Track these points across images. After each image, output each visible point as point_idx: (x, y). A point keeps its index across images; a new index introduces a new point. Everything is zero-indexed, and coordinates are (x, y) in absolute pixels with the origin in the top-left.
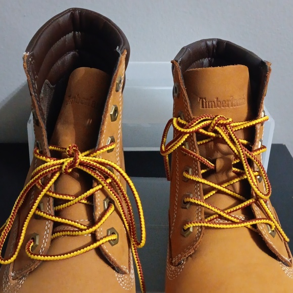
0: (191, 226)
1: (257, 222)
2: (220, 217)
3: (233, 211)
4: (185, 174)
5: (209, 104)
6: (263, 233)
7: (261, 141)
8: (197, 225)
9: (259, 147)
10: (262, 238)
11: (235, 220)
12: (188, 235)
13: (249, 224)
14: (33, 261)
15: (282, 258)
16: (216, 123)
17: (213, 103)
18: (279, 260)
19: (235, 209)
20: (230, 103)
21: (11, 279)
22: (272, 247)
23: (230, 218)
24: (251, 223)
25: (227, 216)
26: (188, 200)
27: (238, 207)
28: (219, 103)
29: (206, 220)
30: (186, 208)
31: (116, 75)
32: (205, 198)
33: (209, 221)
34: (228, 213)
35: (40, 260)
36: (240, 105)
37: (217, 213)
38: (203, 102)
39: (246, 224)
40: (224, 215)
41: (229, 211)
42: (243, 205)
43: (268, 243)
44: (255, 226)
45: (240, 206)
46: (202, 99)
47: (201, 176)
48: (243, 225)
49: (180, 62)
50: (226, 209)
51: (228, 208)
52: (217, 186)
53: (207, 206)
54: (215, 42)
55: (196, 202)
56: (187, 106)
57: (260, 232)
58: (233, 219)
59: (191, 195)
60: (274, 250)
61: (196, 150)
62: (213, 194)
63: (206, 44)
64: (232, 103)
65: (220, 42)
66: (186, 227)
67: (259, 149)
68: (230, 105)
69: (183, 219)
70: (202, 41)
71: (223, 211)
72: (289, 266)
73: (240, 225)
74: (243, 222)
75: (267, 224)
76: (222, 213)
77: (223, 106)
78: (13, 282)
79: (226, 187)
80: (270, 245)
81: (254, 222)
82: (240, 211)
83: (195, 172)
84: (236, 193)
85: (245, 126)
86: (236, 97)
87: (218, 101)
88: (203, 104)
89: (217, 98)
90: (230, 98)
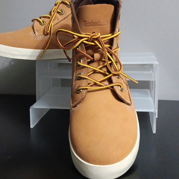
0: (81, 88)
1: (113, 85)
4: (79, 63)
5: (88, 24)
8: (84, 88)
10: (116, 93)
11: (103, 85)
12: (79, 93)
13: (109, 86)
15: (126, 102)
18: (125, 103)
20: (98, 24)
22: (120, 97)
23: (101, 84)
25: (99, 83)
26: (80, 76)
27: (104, 78)
29: (89, 86)
32: (88, 75)
33: (90, 86)
36: (104, 25)
38: (85, 23)
41: (100, 80)
43: (118, 95)
44: (112, 87)
47: (87, 63)
49: (74, 2)
52: (94, 68)
53: (90, 79)
55: (84, 77)
56: (78, 27)
57: (115, 90)
59: (82, 74)
60: (122, 98)
61: (84, 50)
64: (100, 24)
68: (99, 25)
72: (129, 105)
75: (118, 85)
76: (97, 82)
77: (95, 26)
79: (99, 69)
80: (119, 95)
83: (84, 62)
84: (104, 71)
85: (110, 38)
86: (101, 21)
87: (92, 23)
88: (85, 25)
89: (92, 21)
90: (98, 21)
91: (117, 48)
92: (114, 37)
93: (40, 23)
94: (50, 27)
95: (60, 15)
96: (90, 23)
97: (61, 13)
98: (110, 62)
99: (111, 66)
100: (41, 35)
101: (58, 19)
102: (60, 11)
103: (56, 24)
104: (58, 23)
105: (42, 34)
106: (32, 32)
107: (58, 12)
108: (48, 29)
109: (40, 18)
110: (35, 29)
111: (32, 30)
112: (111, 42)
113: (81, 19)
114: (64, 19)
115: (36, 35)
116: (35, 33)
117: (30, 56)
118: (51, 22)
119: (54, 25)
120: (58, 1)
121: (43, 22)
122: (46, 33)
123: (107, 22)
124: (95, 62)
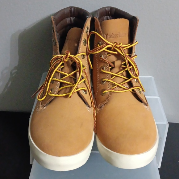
0: (106, 91)
1: (134, 88)
2: (118, 86)
3: (123, 84)
4: (102, 70)
6: (136, 91)
7: (135, 52)
8: (109, 91)
9: (134, 55)
12: (104, 95)
13: (131, 89)
14: (51, 96)
16: (115, 46)
18: (143, 103)
19: (124, 83)
21: (40, 107)
23: (123, 87)
24: (132, 89)
25: (121, 86)
26: (104, 80)
27: (125, 82)
30: (103, 84)
31: (86, 24)
32: (111, 79)
34: (122, 85)
35: (54, 96)
37: (117, 85)
38: (106, 36)
39: (129, 90)
40: (120, 86)
41: (122, 84)
42: (127, 81)
45: (126, 81)
47: (109, 70)
48: (128, 90)
50: (120, 83)
51: (121, 83)
52: (116, 74)
53: (113, 82)
54: (109, 9)
55: (108, 80)
58: (124, 87)
61: (107, 58)
62: (115, 77)
63: (105, 9)
65: (112, 8)
66: (104, 92)
67: (134, 57)
68: (118, 37)
69: (102, 88)
70: (103, 8)
71: (119, 84)
72: (147, 106)
73: (127, 90)
74: (128, 89)
75: (138, 88)
76: (119, 85)
77: (116, 37)
78: (41, 108)
79: (119, 75)
81: (133, 89)
82: (126, 84)
85: (128, 47)
88: (106, 37)
89: (113, 34)
91: (135, 56)
92: (133, 46)
96: (111, 35)
112: (130, 51)
123: (125, 34)
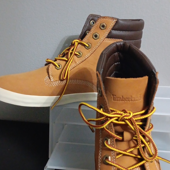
5: (117, 99)
17: (120, 99)
20: (130, 99)
28: (123, 99)
36: (137, 101)
38: (114, 97)
46: (114, 95)
52: (124, 152)
61: (113, 130)
62: (120, 157)
77: (126, 101)
83: (112, 142)
84: (135, 155)
86: (133, 96)
87: (123, 98)
88: (114, 99)
89: (122, 96)
90: (130, 97)
93: (56, 67)
94: (66, 72)
95: (78, 57)
96: (120, 98)
97: (79, 55)
98: (143, 145)
99: (144, 150)
100: (56, 81)
101: (76, 62)
102: (77, 53)
103: (73, 68)
104: (75, 67)
105: (58, 79)
106: (47, 77)
107: (76, 55)
108: (65, 75)
109: (56, 60)
110: (50, 74)
111: (47, 74)
113: (110, 92)
114: (82, 62)
115: (52, 80)
116: (50, 79)
117: (45, 103)
118: (68, 67)
119: (71, 70)
120: (75, 40)
121: (59, 66)
122: (62, 78)
123: (140, 97)
124: (125, 141)
